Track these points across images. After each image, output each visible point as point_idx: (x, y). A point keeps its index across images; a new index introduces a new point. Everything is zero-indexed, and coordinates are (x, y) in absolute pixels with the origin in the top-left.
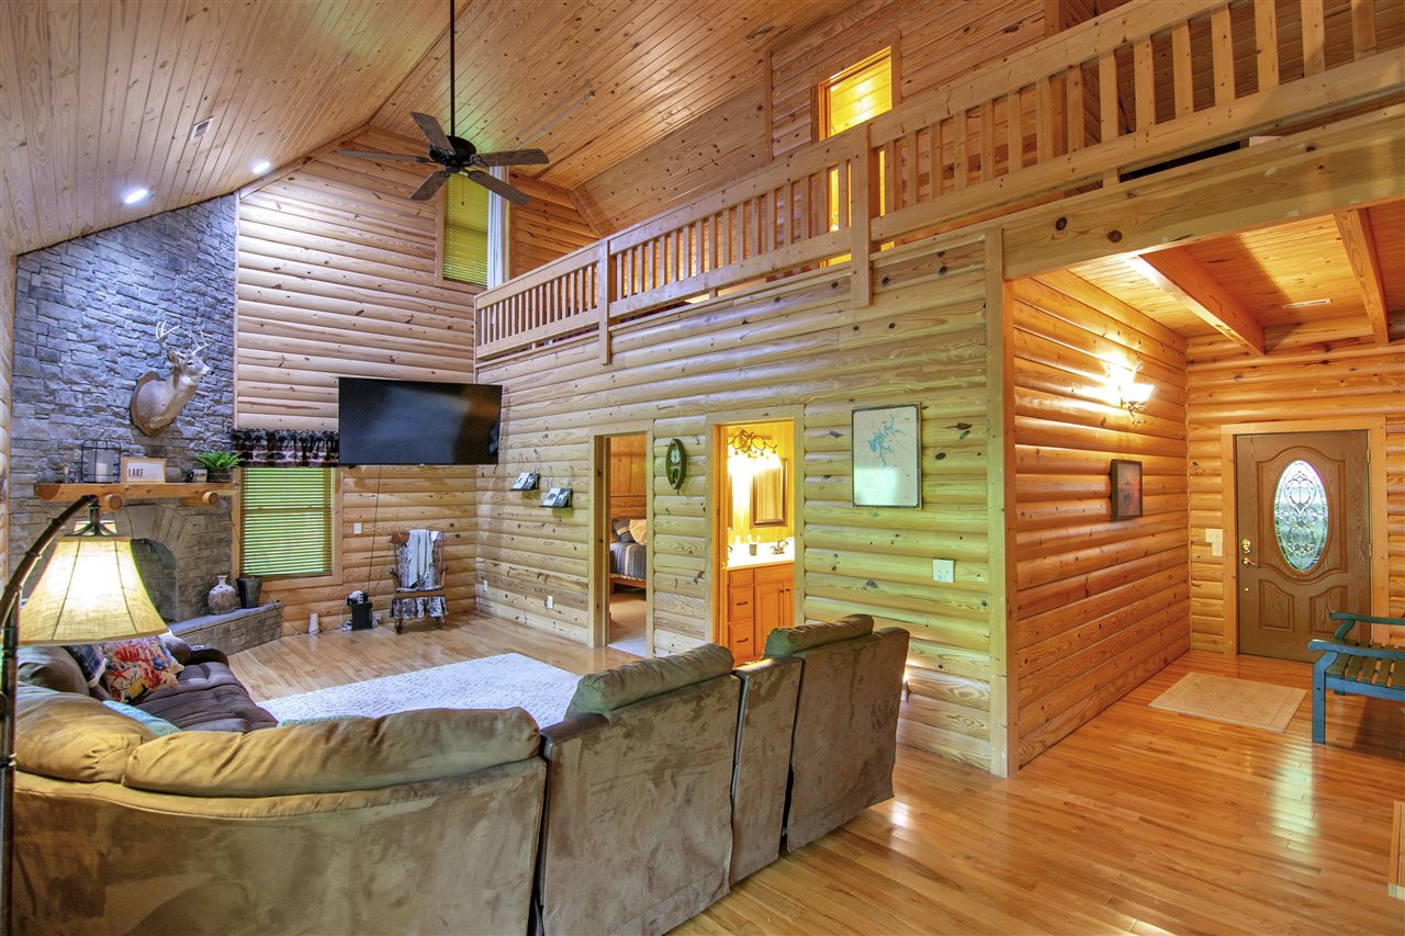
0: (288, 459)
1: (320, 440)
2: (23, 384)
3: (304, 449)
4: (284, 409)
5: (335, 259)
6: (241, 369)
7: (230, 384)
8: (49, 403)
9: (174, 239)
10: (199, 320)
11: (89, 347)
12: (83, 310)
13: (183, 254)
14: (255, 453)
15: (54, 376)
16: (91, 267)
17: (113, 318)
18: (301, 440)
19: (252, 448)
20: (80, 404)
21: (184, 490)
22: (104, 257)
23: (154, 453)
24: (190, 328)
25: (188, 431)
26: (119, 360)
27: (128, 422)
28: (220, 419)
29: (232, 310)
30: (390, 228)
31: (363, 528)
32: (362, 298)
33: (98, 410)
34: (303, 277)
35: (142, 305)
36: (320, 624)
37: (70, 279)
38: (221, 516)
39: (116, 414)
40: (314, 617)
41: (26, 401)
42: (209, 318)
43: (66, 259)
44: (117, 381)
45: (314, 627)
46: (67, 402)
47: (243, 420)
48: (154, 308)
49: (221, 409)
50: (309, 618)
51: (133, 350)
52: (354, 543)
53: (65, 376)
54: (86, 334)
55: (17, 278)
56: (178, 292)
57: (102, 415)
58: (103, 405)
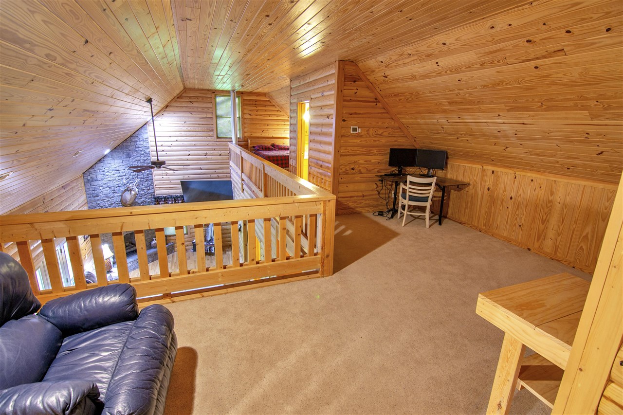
1: (179, 197)
2: (91, 204)
4: (169, 188)
5: (179, 138)
6: (155, 178)
7: (152, 183)
9: (127, 148)
11: (107, 189)
12: (103, 180)
13: (131, 151)
14: (161, 203)
15: (98, 200)
16: (103, 168)
17: (112, 179)
19: (160, 201)
20: (107, 204)
22: (106, 163)
26: (116, 189)
27: (121, 205)
28: (150, 194)
30: (197, 124)
32: (189, 150)
34: (170, 146)
35: (120, 171)
37: (98, 173)
39: (117, 204)
43: (96, 169)
44: (117, 194)
46: (103, 205)
47: (157, 193)
48: (124, 171)
49: (150, 191)
51: (119, 185)
53: (101, 199)
54: (105, 186)
55: (84, 179)
56: (131, 163)
57: (113, 205)
58: (113, 203)
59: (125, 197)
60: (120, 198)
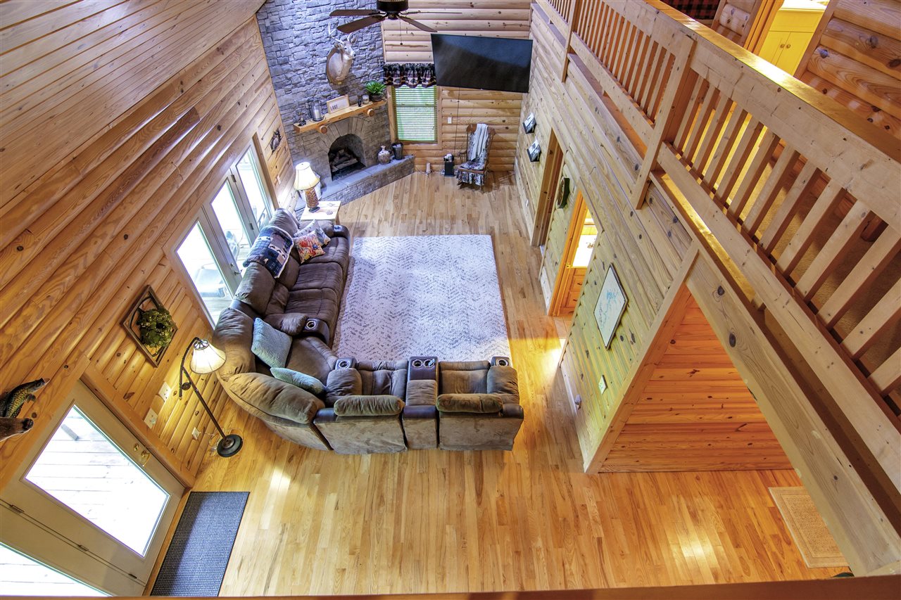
1: (427, 69)
2: (276, 80)
3: (419, 76)
4: (409, 48)
7: (379, 35)
8: (290, 84)
11: (300, 48)
12: (293, 28)
14: (394, 79)
15: (289, 71)
17: (308, 25)
18: (417, 70)
19: (393, 76)
20: (303, 80)
23: (343, 91)
25: (358, 73)
26: (316, 48)
27: (327, 81)
28: (375, 60)
31: (452, 120)
33: (311, 80)
36: (431, 168)
37: (283, 13)
38: (382, 114)
39: (321, 79)
40: (428, 165)
41: (281, 88)
44: (318, 60)
45: (428, 170)
46: (296, 81)
49: (376, 53)
50: (426, 164)
51: (323, 39)
52: (448, 128)
53: (293, 68)
54: (297, 41)
55: (259, 25)
57: (314, 82)
58: (313, 76)
59: (334, 65)
60: (325, 67)
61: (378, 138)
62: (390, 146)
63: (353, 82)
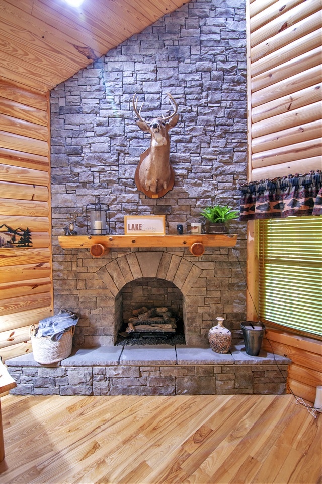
0: (287, 208)
2: (57, 172)
3: (308, 194)
4: (292, 155)
6: (255, 127)
7: (243, 144)
8: (75, 182)
9: (174, 34)
10: (204, 94)
11: (102, 139)
12: (96, 113)
13: (184, 43)
14: (258, 205)
16: (101, 81)
17: (120, 113)
18: (304, 184)
19: (256, 200)
20: (97, 180)
21: (177, 241)
22: (110, 69)
23: (159, 210)
24: (194, 103)
25: (194, 192)
26: (127, 143)
27: (134, 189)
28: (230, 178)
29: (245, 76)
33: (110, 183)
35: (146, 96)
37: (86, 94)
38: (232, 264)
39: (125, 185)
41: (60, 183)
42: (216, 90)
43: (82, 81)
44: (129, 159)
46: (86, 180)
47: (256, 175)
48: (158, 96)
49: (232, 168)
53: (85, 162)
54: (100, 130)
55: (50, 104)
56: (182, 76)
57: (115, 186)
58: (115, 179)
60: (135, 170)
61: (217, 302)
62: (235, 323)
63: (182, 202)
